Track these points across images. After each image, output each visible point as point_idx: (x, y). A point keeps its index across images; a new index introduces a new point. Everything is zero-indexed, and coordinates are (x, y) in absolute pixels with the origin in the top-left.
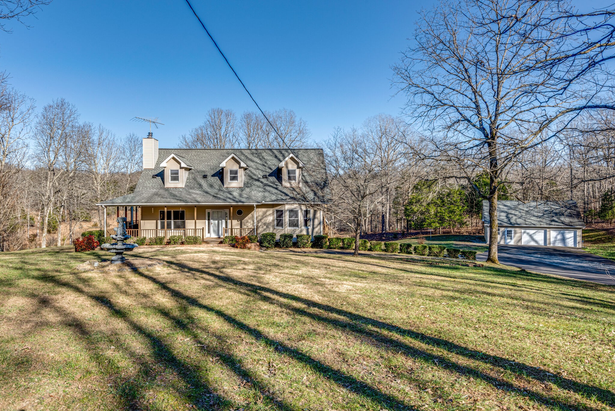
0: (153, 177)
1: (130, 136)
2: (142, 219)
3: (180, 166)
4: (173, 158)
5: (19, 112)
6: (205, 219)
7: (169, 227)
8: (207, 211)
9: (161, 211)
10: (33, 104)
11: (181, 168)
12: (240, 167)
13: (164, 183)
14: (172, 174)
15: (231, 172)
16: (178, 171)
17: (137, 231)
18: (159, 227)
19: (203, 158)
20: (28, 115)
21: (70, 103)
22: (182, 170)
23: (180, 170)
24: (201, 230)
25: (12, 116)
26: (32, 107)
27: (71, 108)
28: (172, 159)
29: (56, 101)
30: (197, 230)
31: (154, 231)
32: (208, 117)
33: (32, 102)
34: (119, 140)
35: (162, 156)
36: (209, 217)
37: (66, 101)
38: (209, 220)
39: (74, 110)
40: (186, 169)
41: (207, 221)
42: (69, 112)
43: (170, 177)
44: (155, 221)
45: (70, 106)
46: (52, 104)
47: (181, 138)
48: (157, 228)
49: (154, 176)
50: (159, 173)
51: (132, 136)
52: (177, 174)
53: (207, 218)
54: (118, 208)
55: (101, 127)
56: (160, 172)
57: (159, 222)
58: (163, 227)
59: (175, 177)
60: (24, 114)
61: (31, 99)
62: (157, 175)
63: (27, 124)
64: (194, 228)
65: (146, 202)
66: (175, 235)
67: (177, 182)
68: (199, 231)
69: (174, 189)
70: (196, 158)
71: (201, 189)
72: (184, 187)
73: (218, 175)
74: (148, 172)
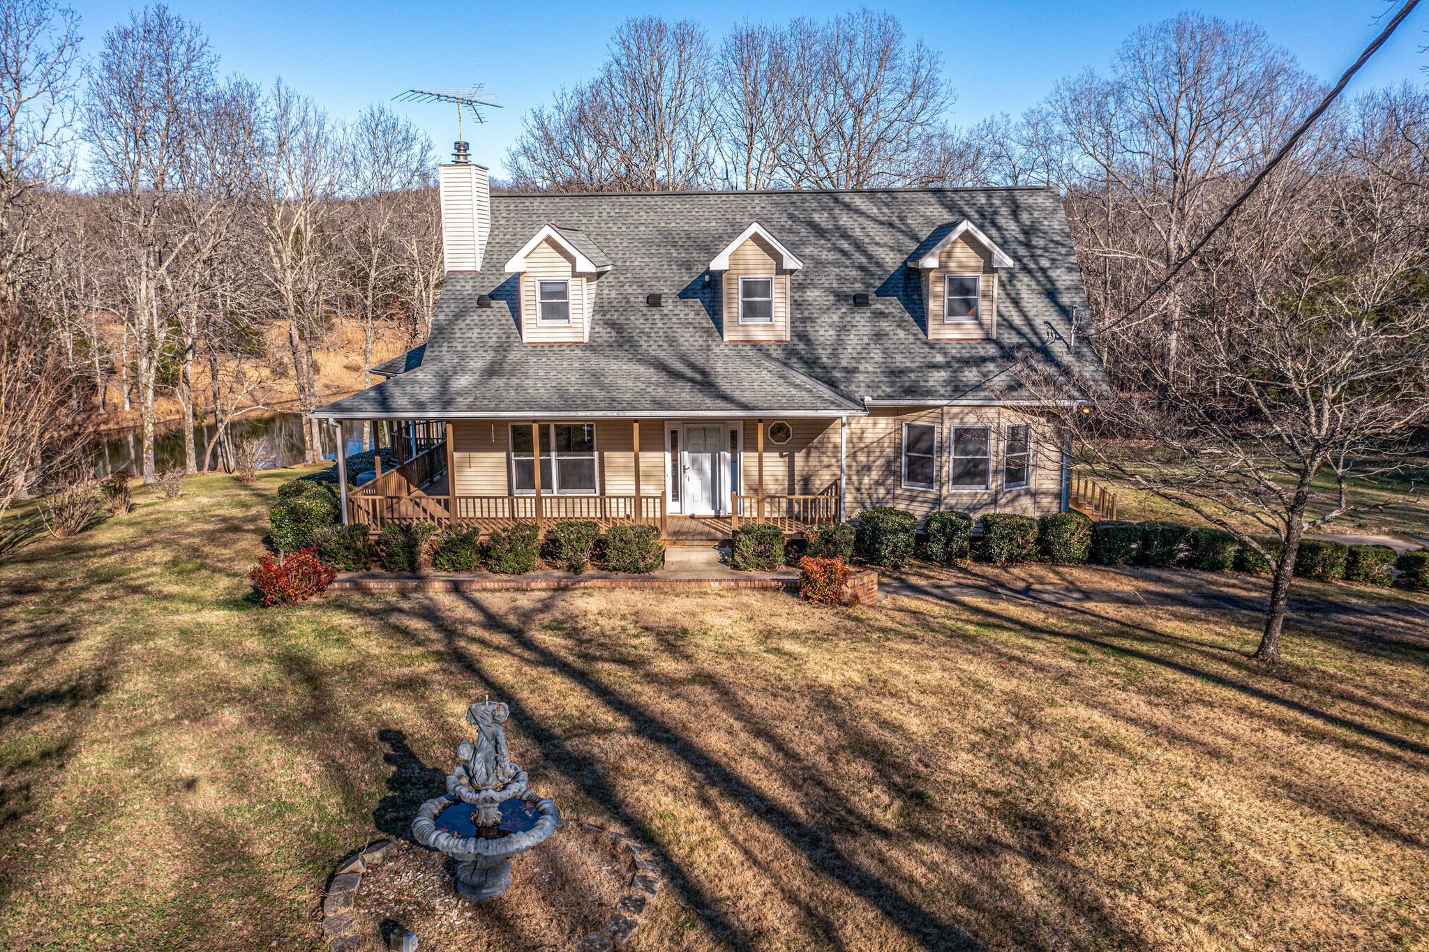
0: (481, 304)
1: (372, 115)
3: (574, 267)
4: (549, 240)
5: (32, 56)
6: (664, 450)
8: (669, 426)
9: (514, 427)
10: (73, 27)
11: (576, 274)
12: (780, 271)
13: (520, 333)
14: (544, 295)
15: (750, 288)
16: (565, 283)
17: (447, 501)
19: (642, 228)
20: (61, 67)
21: (186, 19)
22: (577, 280)
23: (571, 282)
24: (658, 500)
25: (13, 70)
26: (72, 41)
27: (188, 37)
28: (545, 245)
29: (142, 15)
30: (644, 500)
31: (500, 501)
32: (616, 49)
33: (69, 21)
34: (340, 131)
35: (503, 222)
36: (674, 446)
37: (172, 13)
38: (674, 455)
39: (198, 41)
40: (590, 277)
41: (668, 455)
42: (183, 49)
45: (187, 31)
46: (129, 25)
47: (532, 122)
49: (485, 300)
50: (497, 289)
51: (377, 115)
52: (564, 294)
53: (668, 444)
55: (283, 91)
56: (505, 287)
57: (513, 463)
59: (555, 306)
60: (50, 60)
61: (64, 12)
62: (493, 296)
63: (61, 96)
64: (633, 493)
65: (470, 409)
66: (570, 515)
67: (563, 322)
68: (651, 505)
69: (555, 348)
70: (615, 229)
71: (644, 347)
72: (586, 340)
73: (700, 294)
74: (463, 283)
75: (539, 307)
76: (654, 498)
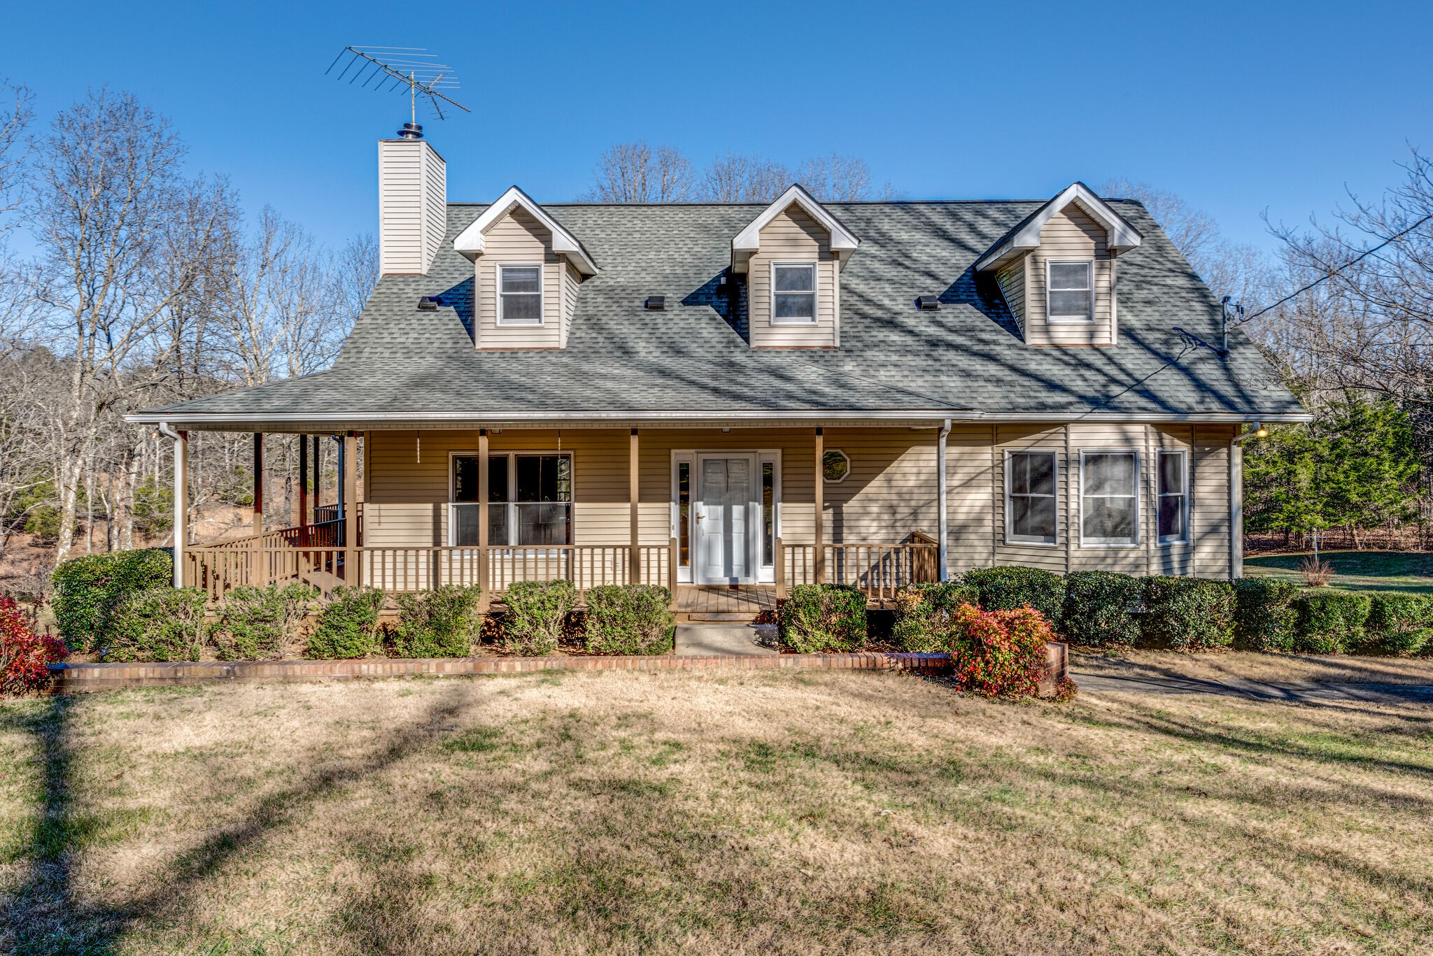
0: (423, 307)
2: (370, 497)
3: (548, 247)
4: (517, 210)
6: (669, 501)
7: (498, 535)
8: (678, 456)
9: (455, 458)
11: (553, 257)
12: (826, 255)
13: (473, 339)
14: (508, 286)
16: (536, 271)
17: (342, 554)
18: (449, 537)
19: (637, 236)
22: (554, 267)
23: (544, 268)
24: (664, 551)
28: (508, 219)
30: (644, 551)
31: (423, 553)
36: (684, 487)
38: (684, 500)
40: (570, 268)
41: (675, 508)
43: (499, 302)
44: (430, 506)
48: (437, 541)
49: (430, 304)
50: (448, 292)
52: (535, 285)
53: (675, 492)
54: (258, 440)
56: (455, 289)
57: (449, 511)
58: (467, 537)
59: (523, 300)
62: (439, 300)
64: (627, 541)
66: (531, 579)
67: (533, 323)
68: (654, 557)
69: (520, 355)
70: (603, 235)
71: (643, 354)
72: (563, 345)
73: (714, 299)
74: (402, 286)
75: (499, 301)
76: (659, 548)
